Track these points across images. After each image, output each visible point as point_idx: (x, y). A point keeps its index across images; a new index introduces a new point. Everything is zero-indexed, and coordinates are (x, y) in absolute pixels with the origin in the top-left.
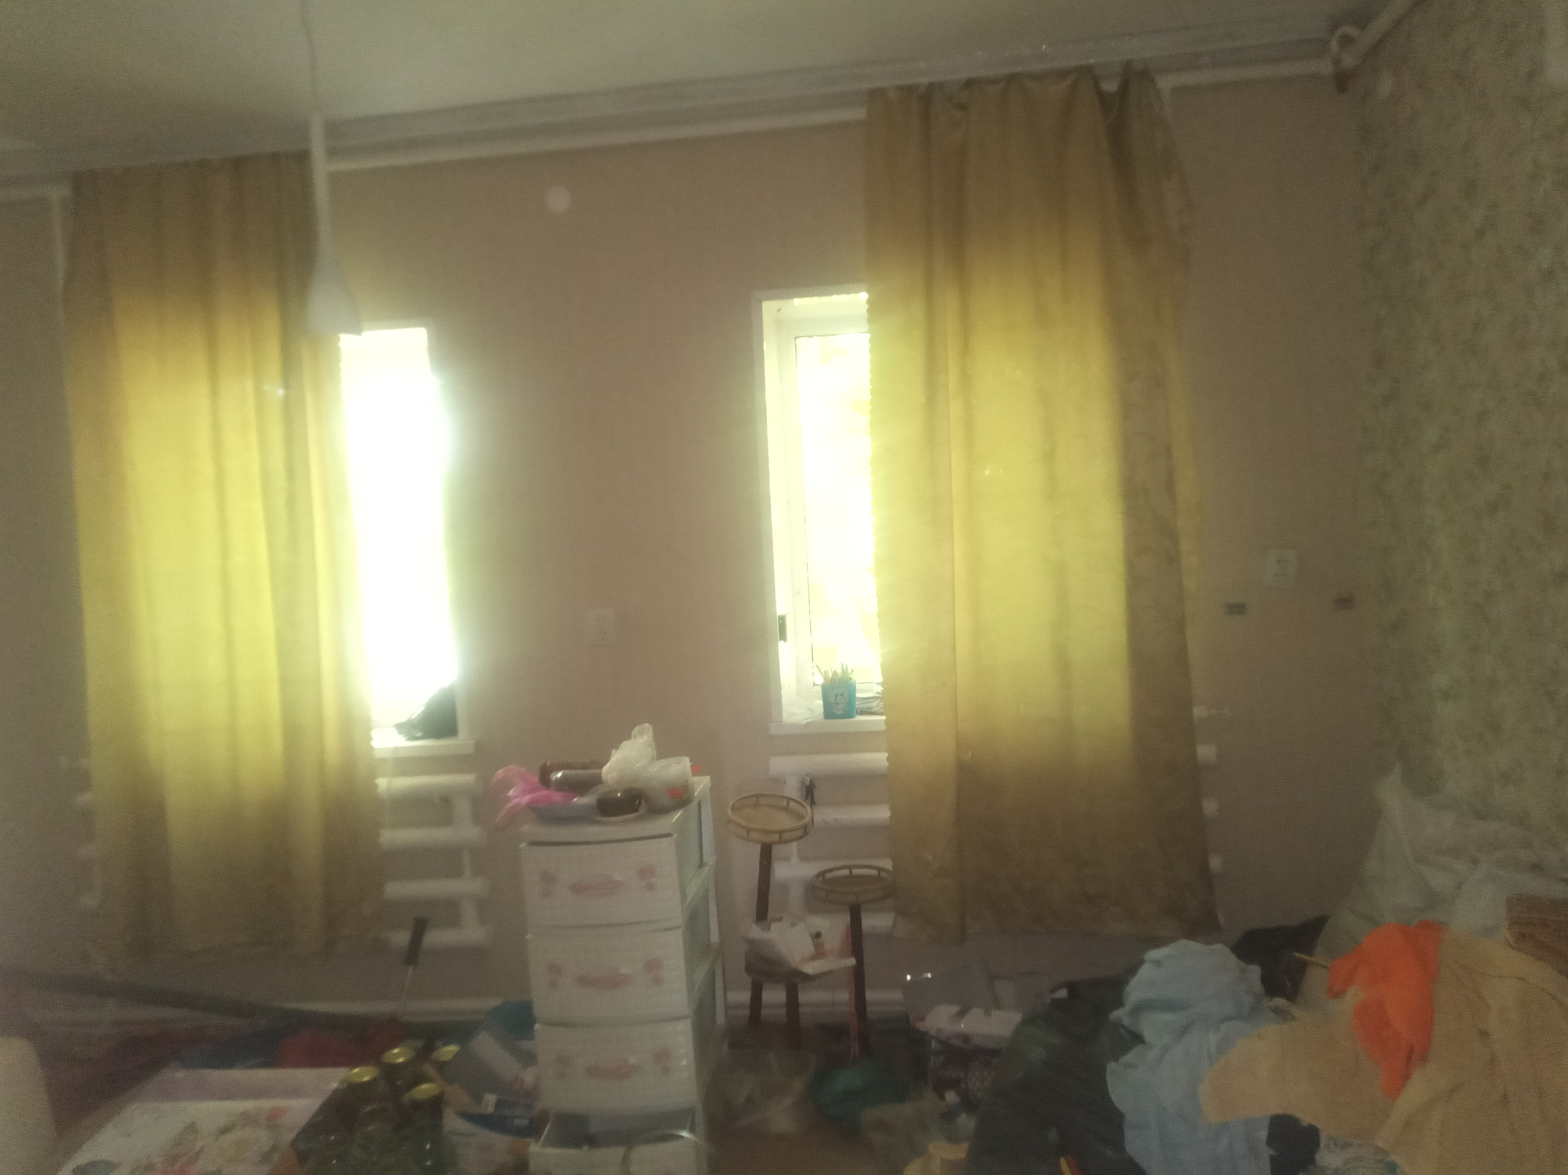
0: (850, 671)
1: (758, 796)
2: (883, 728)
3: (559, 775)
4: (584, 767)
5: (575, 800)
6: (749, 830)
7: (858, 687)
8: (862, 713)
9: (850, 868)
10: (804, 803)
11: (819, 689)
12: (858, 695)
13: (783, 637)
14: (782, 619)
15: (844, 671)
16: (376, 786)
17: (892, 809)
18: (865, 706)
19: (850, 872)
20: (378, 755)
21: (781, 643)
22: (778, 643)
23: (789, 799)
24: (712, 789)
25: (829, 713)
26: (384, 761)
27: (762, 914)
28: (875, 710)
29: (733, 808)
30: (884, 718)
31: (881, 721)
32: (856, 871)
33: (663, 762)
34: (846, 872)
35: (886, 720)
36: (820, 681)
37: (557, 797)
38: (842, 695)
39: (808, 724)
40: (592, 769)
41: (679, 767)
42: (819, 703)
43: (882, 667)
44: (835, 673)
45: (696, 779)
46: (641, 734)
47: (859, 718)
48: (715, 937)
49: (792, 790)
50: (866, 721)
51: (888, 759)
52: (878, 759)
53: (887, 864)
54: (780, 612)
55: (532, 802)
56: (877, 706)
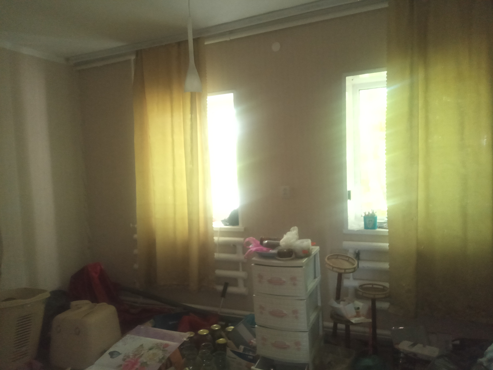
0: (374, 212)
1: (338, 255)
2: (387, 234)
3: (266, 242)
4: (275, 240)
5: (270, 251)
6: (333, 267)
7: (378, 218)
8: (380, 228)
9: (373, 284)
10: (354, 259)
11: (363, 218)
12: (378, 221)
13: (349, 198)
14: (349, 192)
15: (373, 213)
16: (214, 239)
17: (389, 265)
18: (380, 225)
19: (372, 286)
20: (215, 229)
21: (348, 201)
22: (347, 200)
23: (349, 257)
24: (320, 251)
25: (366, 227)
26: (217, 232)
27: (338, 298)
28: (385, 227)
29: (328, 259)
30: (387, 230)
31: (386, 231)
32: (375, 286)
33: (301, 240)
34: (371, 286)
35: (388, 231)
36: (364, 215)
37: (265, 249)
38: (371, 221)
39: (358, 231)
40: (277, 241)
41: (307, 243)
42: (363, 223)
43: (388, 211)
44: (369, 213)
45: (313, 247)
46: (294, 230)
47: (378, 230)
48: (319, 304)
49: (351, 254)
50: (381, 231)
51: (389, 246)
52: (386, 245)
53: (387, 285)
54: (348, 189)
55: (256, 250)
56: (386, 226)
